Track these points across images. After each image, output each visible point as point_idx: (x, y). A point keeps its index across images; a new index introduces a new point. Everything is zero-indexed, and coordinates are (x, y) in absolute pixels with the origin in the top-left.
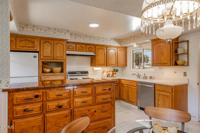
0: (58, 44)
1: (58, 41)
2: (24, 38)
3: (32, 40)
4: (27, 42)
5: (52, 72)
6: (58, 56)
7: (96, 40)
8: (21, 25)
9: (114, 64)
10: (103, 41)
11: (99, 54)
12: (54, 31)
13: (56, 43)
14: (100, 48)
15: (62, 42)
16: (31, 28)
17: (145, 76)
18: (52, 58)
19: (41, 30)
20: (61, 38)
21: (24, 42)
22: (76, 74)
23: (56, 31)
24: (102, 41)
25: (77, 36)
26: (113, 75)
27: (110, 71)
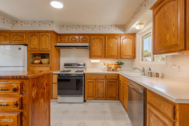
0: (44, 36)
1: (44, 33)
2: (15, 33)
3: (22, 35)
4: (18, 36)
5: (41, 63)
6: (44, 47)
7: (90, 29)
8: (13, 22)
9: (116, 56)
10: (100, 29)
11: (95, 45)
12: (39, 24)
13: (42, 36)
14: (96, 38)
15: (47, 34)
16: (20, 24)
17: (150, 71)
18: (38, 50)
19: (28, 24)
20: (46, 30)
21: (15, 36)
22: (72, 66)
23: (41, 24)
24: (98, 29)
25: (69, 27)
26: (116, 69)
27: (113, 64)
